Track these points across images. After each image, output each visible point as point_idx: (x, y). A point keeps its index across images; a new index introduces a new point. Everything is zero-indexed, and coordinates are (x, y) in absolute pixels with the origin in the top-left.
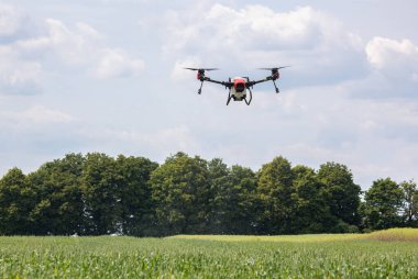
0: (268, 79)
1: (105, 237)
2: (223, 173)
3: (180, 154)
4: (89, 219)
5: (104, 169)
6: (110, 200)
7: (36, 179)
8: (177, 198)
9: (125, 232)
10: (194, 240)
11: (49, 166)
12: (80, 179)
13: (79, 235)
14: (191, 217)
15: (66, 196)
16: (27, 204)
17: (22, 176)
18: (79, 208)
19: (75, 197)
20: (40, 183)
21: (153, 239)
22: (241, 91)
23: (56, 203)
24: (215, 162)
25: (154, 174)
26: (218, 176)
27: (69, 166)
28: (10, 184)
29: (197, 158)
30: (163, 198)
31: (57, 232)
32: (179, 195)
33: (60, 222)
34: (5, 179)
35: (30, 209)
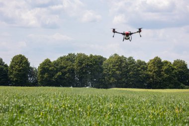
0: (138, 32)
1: (84, 88)
2: (133, 63)
3: (116, 55)
4: (77, 80)
5: (84, 60)
6: (86, 73)
7: (56, 63)
8: (114, 73)
9: (92, 86)
10: (120, 90)
11: (61, 58)
12: (74, 64)
13: (73, 87)
14: (120, 81)
15: (68, 71)
16: (52, 73)
17: (50, 62)
18: (73, 76)
19: (72, 71)
20: (57, 65)
21: (104, 90)
22: (128, 36)
23: (64, 74)
24: (130, 58)
25: (105, 62)
26: (131, 64)
27: (70, 59)
28: (45, 65)
29: (123, 56)
30: (108, 72)
31: (64, 85)
32: (115, 71)
33: (65, 81)
34: (43, 63)
35: (53, 76)
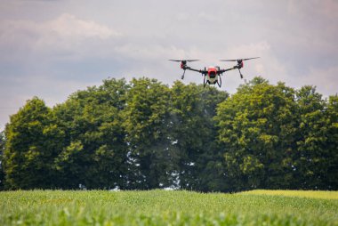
1: (156, 191)
2: (316, 107)
3: (258, 81)
4: (133, 167)
5: (155, 100)
6: (163, 141)
7: (65, 114)
8: (253, 140)
9: (183, 186)
10: (277, 197)
11: (81, 96)
12: (123, 114)
13: (121, 188)
14: (273, 166)
15: (104, 136)
16: (51, 147)
17: (44, 109)
18: (122, 153)
19: (116, 138)
20: (69, 119)
21: (222, 195)
23: (91, 146)
24: (305, 91)
25: (222, 106)
26: (309, 110)
27: (107, 96)
28: (29, 119)
29: (281, 86)
30: (234, 140)
31: (91, 185)
32: (256, 135)
33: (95, 170)
34: (23, 113)
35: (55, 154)
